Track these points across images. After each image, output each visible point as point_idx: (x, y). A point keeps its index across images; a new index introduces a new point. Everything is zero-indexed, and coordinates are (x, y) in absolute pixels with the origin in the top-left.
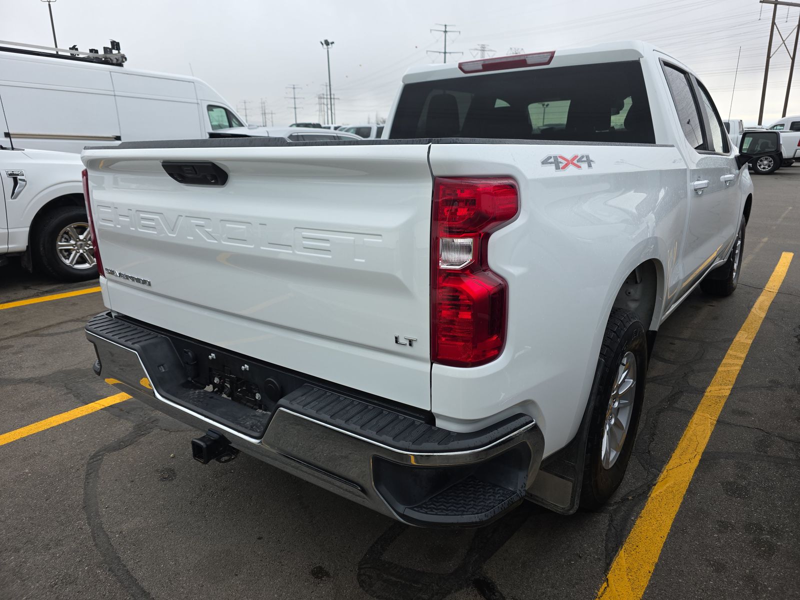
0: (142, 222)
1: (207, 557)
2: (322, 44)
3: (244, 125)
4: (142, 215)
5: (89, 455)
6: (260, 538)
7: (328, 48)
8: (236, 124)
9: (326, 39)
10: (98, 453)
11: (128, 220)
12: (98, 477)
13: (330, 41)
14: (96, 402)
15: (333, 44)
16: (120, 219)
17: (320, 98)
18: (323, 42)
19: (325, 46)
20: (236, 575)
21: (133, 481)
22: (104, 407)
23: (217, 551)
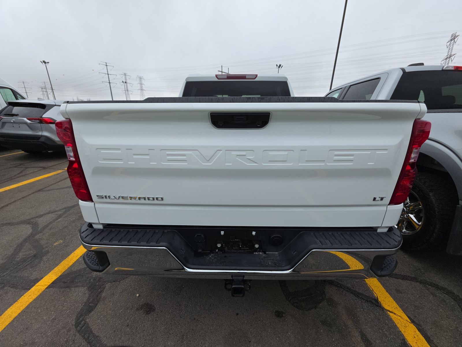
0: (168, 157)
1: (226, 343)
2: (42, 63)
3: (25, 98)
4: (168, 152)
5: (72, 325)
6: (237, 314)
7: (46, 65)
8: (20, 98)
9: (44, 60)
10: (78, 320)
11: (148, 157)
12: (98, 336)
13: (46, 61)
14: (36, 285)
15: (49, 63)
16: (134, 157)
17: (42, 88)
18: (42, 62)
19: (43, 63)
20: (250, 342)
21: (128, 325)
22: (47, 286)
23: (226, 335)
